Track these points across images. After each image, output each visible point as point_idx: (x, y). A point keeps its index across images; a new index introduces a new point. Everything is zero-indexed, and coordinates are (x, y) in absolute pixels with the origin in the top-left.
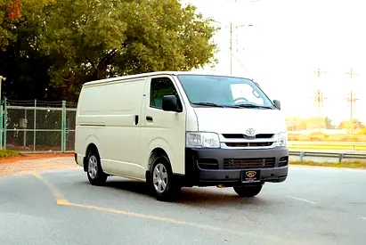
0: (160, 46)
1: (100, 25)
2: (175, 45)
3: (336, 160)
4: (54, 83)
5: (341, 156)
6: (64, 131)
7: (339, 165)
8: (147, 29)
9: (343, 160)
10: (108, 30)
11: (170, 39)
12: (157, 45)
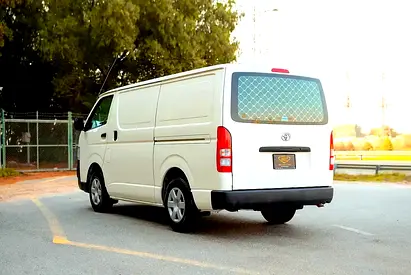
0: (177, 45)
1: (110, 11)
2: (194, 43)
3: (373, 172)
4: (60, 92)
5: (378, 168)
6: (70, 146)
7: (376, 178)
8: (162, 15)
9: (380, 172)
10: (118, 19)
11: (188, 33)
12: (173, 43)
